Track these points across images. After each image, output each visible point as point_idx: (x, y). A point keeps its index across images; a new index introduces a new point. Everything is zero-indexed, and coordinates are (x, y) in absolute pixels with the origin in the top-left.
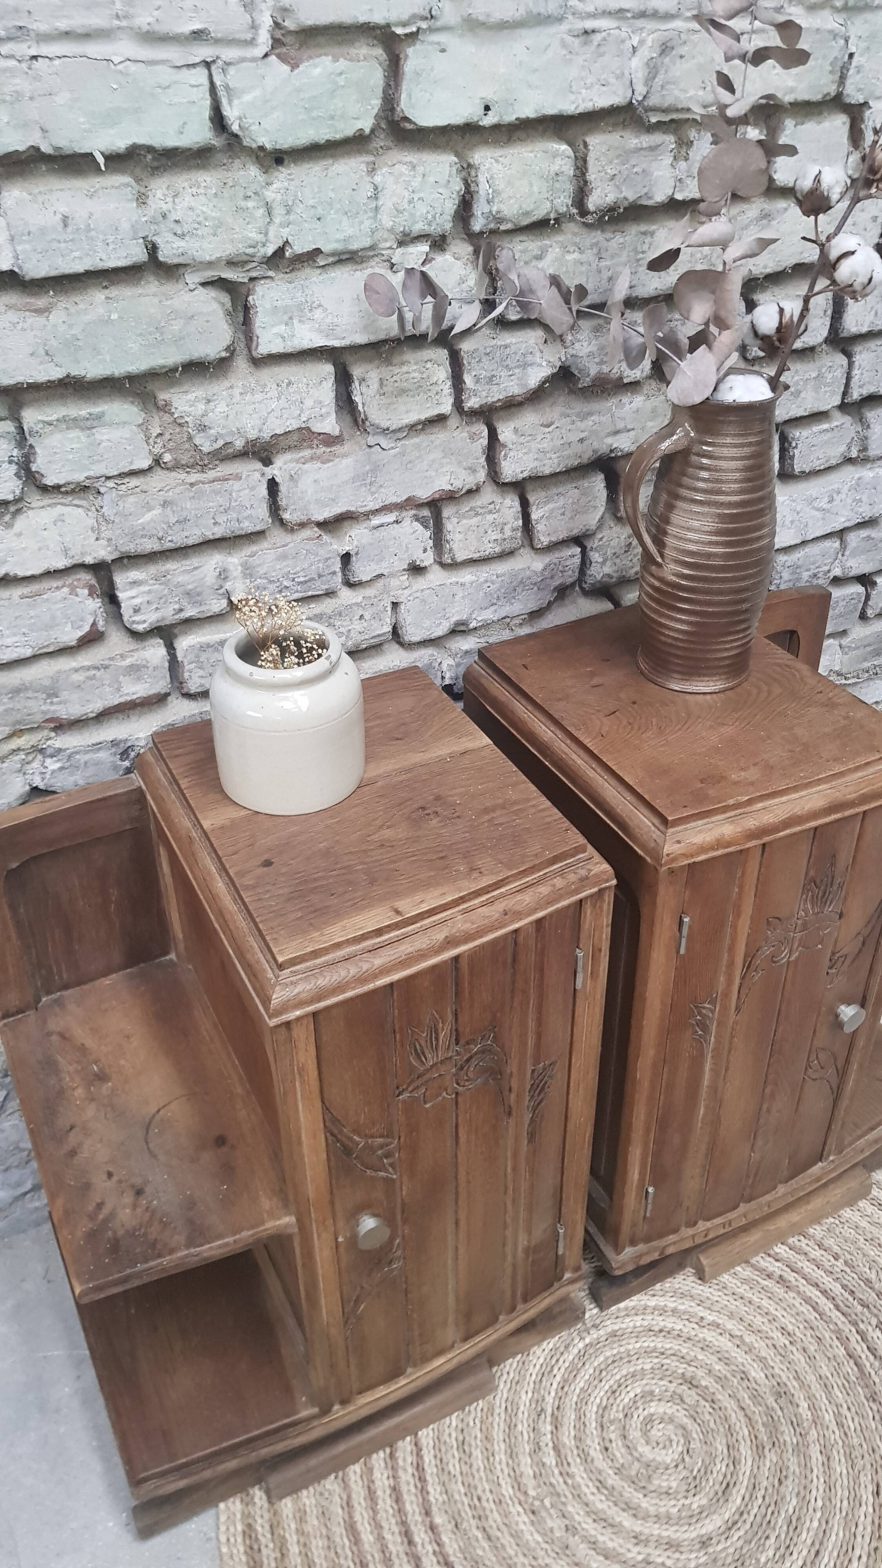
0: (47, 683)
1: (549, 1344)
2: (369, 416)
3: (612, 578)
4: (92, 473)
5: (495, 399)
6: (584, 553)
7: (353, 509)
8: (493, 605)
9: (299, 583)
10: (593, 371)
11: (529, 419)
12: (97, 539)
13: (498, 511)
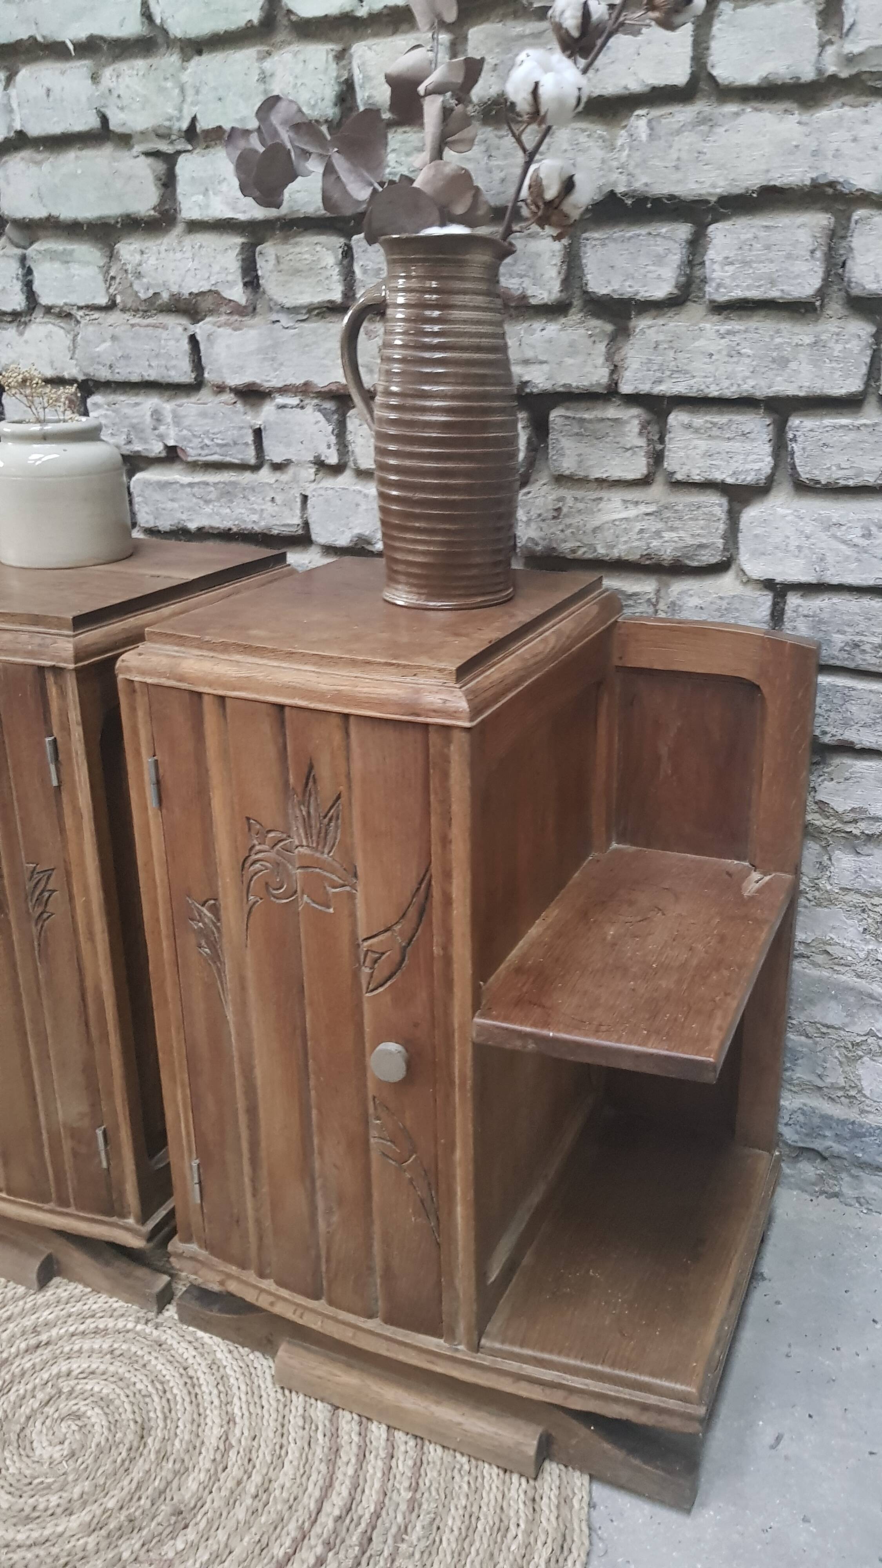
2: (270, 291)
4: (70, 300)
7: (258, 381)
9: (218, 445)
12: (71, 358)
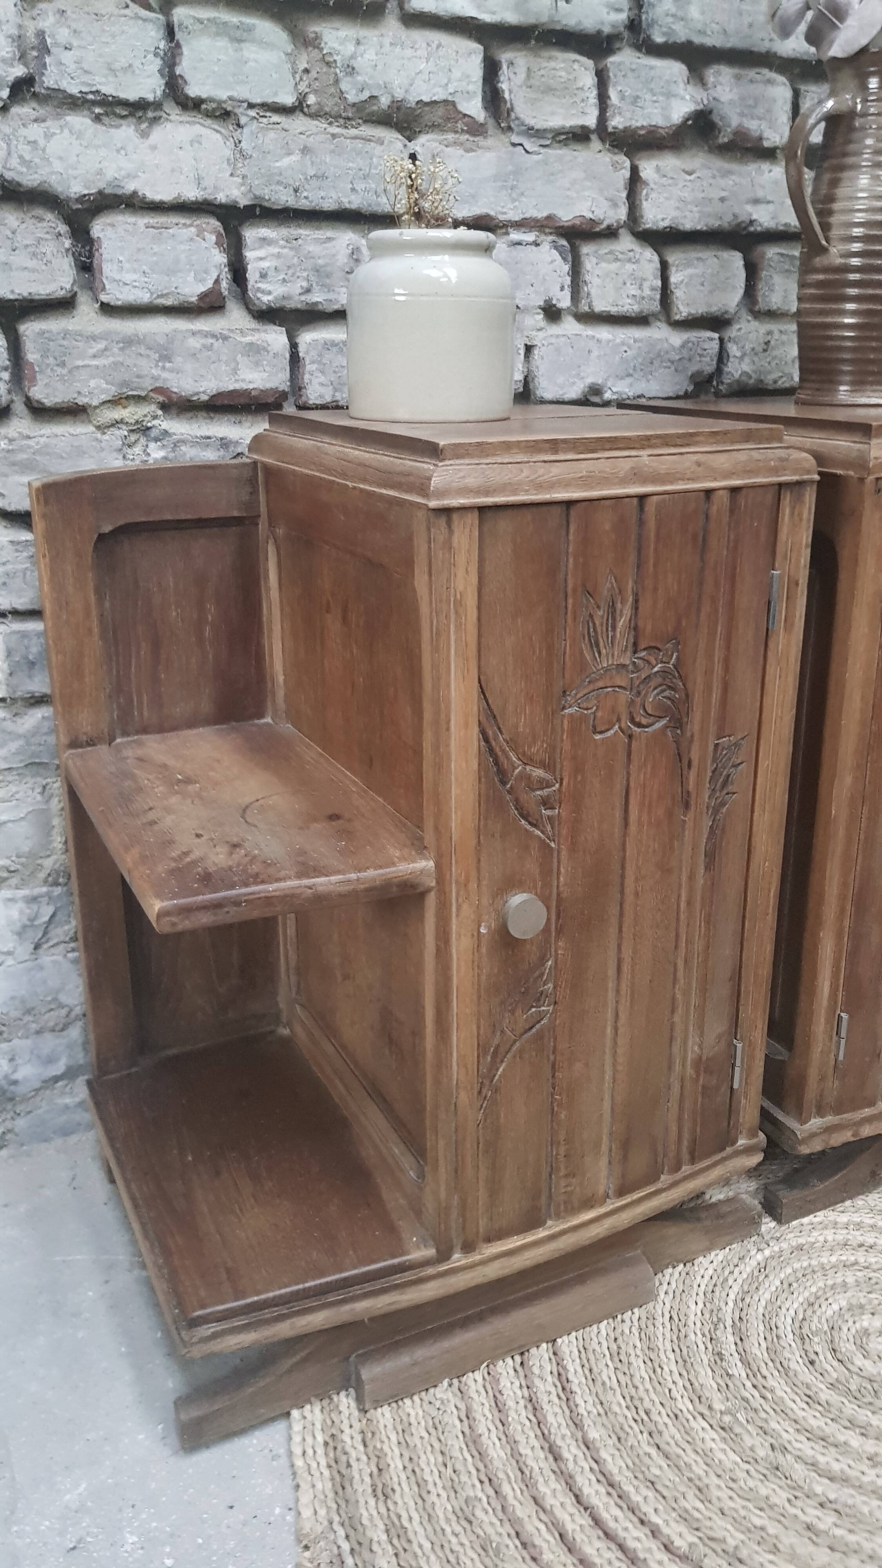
0: (162, 340)
1: (718, 1256)
2: (515, 106)
3: (750, 377)
4: (235, 94)
5: (639, 124)
6: (721, 340)
7: (492, 213)
8: (629, 375)
10: (735, 121)
11: (669, 162)
12: (232, 175)
13: (637, 262)
